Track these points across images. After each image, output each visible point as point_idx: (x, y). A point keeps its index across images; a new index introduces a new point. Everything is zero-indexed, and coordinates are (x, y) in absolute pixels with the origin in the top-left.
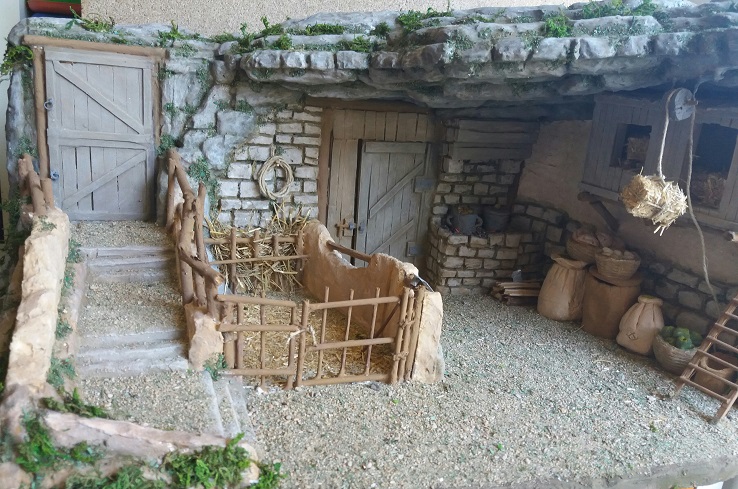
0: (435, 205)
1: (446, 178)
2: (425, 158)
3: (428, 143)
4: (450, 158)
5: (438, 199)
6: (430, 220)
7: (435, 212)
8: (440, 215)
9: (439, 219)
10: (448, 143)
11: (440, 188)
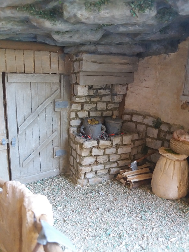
0: (71, 120)
1: (77, 100)
2: (60, 86)
3: (61, 74)
4: (78, 84)
5: (73, 115)
6: (68, 130)
7: (71, 125)
8: (75, 126)
9: (75, 129)
10: (75, 73)
11: (74, 107)
